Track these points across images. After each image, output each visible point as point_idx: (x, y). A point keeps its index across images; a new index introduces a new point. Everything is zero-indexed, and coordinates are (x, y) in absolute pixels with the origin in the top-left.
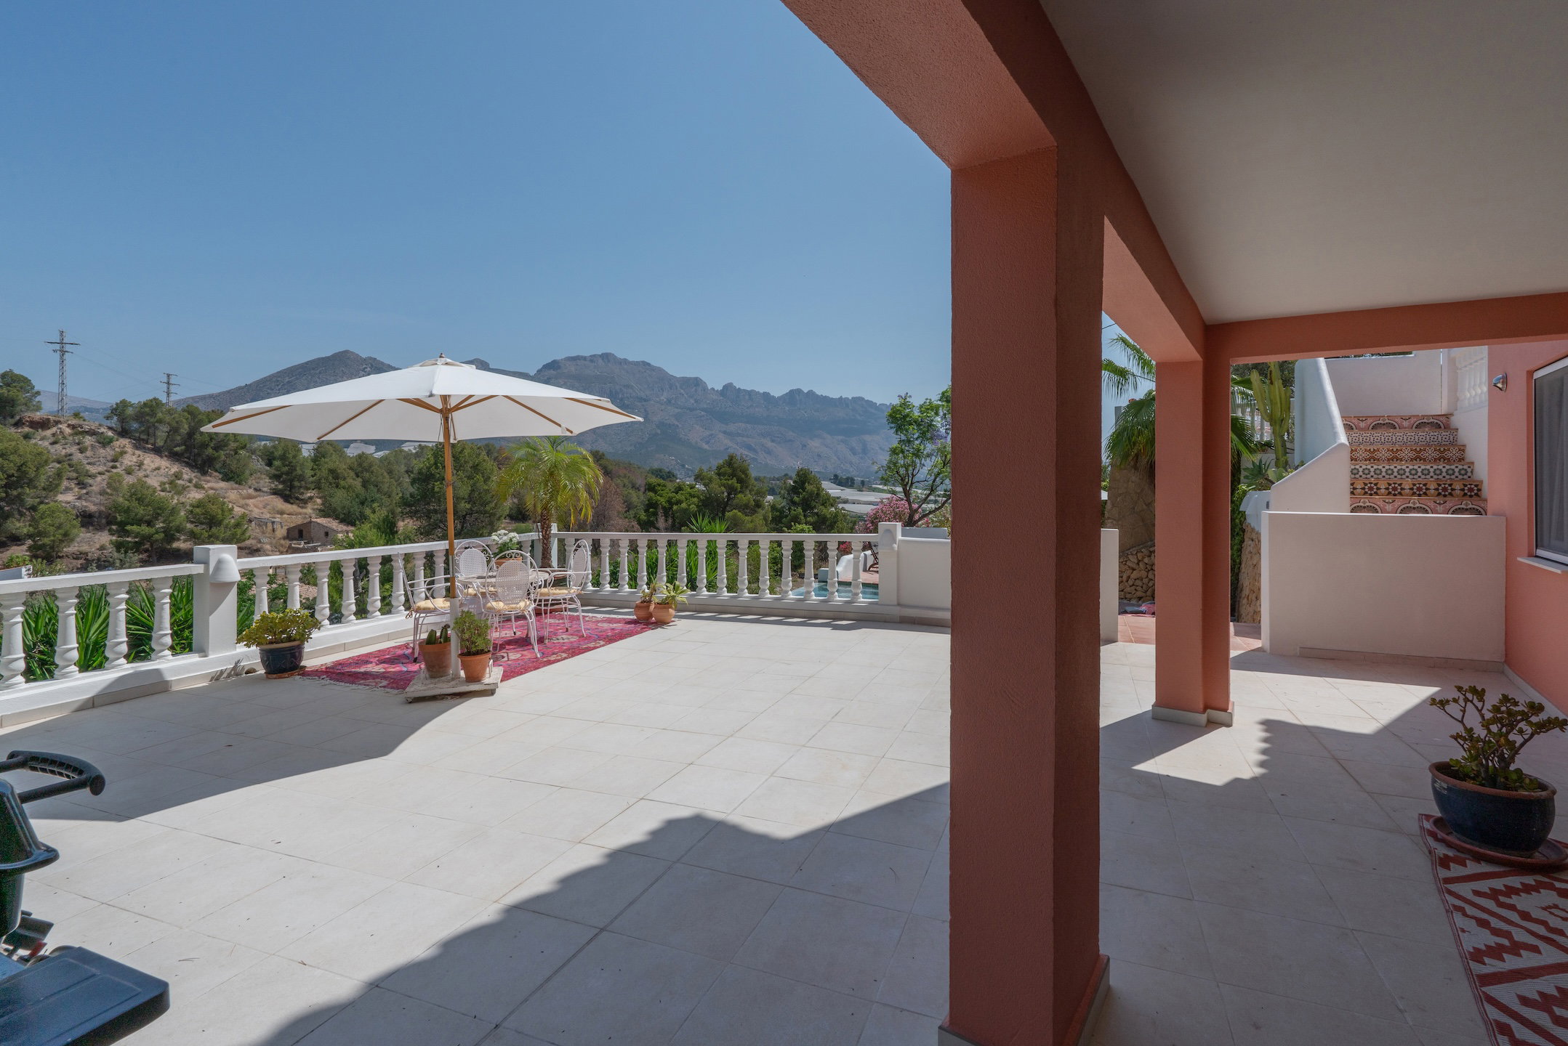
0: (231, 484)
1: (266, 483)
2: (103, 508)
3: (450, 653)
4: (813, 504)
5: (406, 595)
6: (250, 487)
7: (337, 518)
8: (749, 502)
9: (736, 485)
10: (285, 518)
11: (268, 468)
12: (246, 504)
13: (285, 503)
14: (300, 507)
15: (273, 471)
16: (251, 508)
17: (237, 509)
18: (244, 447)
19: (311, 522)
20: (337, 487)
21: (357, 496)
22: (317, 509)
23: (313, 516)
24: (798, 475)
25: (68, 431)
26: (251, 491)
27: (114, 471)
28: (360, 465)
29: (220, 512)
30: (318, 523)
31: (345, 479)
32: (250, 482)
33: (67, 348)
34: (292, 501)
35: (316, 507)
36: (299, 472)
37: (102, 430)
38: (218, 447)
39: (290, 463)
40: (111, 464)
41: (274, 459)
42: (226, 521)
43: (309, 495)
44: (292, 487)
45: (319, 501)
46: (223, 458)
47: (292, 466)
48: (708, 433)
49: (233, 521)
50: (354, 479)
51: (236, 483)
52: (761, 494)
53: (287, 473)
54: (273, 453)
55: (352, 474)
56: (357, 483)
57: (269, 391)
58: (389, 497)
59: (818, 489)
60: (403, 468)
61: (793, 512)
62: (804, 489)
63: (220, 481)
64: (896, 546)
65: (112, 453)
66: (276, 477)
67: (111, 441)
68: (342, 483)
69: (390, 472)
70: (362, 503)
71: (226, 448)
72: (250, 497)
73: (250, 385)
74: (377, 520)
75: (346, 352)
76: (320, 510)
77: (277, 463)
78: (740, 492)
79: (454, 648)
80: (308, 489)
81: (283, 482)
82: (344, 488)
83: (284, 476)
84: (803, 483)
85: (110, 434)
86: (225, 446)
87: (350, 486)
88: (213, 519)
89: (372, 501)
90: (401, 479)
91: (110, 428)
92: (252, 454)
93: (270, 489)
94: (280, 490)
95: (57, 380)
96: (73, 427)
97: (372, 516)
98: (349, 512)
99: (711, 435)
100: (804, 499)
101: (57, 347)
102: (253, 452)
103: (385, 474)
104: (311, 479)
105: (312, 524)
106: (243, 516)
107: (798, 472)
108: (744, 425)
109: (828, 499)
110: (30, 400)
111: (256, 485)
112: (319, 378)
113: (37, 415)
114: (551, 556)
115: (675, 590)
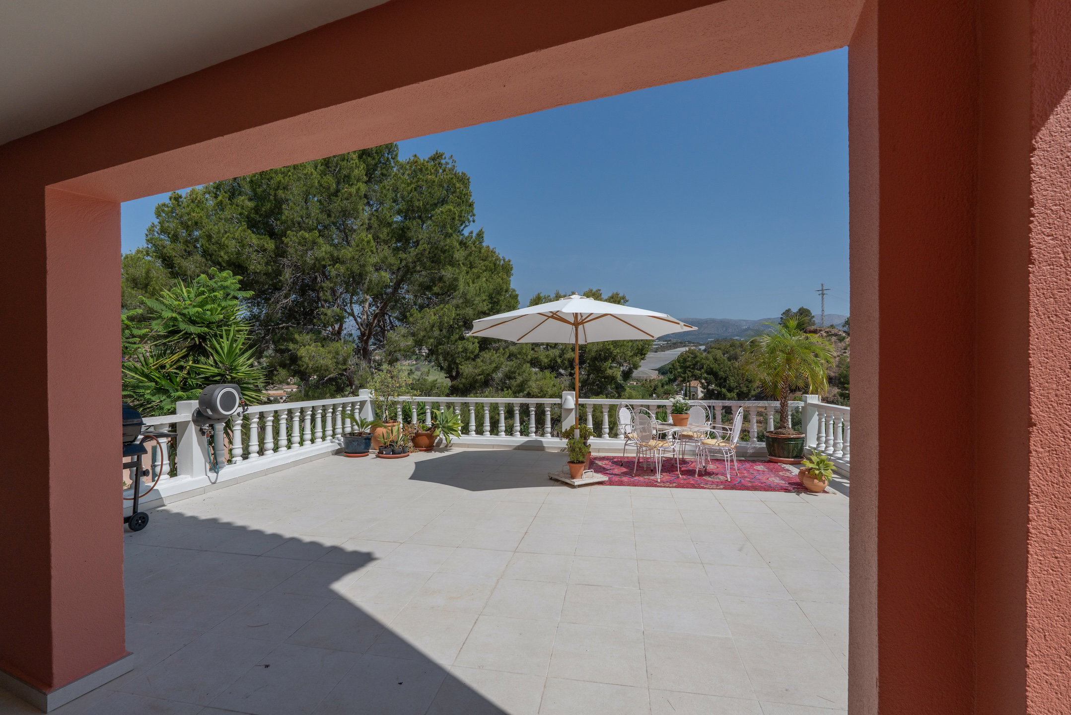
2: (837, 375)
25: (825, 334)
27: (845, 354)
33: (825, 292)
37: (840, 333)
40: (843, 351)
65: (844, 345)
67: (844, 338)
85: (844, 335)
91: (844, 332)
95: (820, 309)
96: (827, 332)
101: (820, 292)
110: (810, 320)
113: (812, 328)
114: (788, 420)
115: (818, 464)
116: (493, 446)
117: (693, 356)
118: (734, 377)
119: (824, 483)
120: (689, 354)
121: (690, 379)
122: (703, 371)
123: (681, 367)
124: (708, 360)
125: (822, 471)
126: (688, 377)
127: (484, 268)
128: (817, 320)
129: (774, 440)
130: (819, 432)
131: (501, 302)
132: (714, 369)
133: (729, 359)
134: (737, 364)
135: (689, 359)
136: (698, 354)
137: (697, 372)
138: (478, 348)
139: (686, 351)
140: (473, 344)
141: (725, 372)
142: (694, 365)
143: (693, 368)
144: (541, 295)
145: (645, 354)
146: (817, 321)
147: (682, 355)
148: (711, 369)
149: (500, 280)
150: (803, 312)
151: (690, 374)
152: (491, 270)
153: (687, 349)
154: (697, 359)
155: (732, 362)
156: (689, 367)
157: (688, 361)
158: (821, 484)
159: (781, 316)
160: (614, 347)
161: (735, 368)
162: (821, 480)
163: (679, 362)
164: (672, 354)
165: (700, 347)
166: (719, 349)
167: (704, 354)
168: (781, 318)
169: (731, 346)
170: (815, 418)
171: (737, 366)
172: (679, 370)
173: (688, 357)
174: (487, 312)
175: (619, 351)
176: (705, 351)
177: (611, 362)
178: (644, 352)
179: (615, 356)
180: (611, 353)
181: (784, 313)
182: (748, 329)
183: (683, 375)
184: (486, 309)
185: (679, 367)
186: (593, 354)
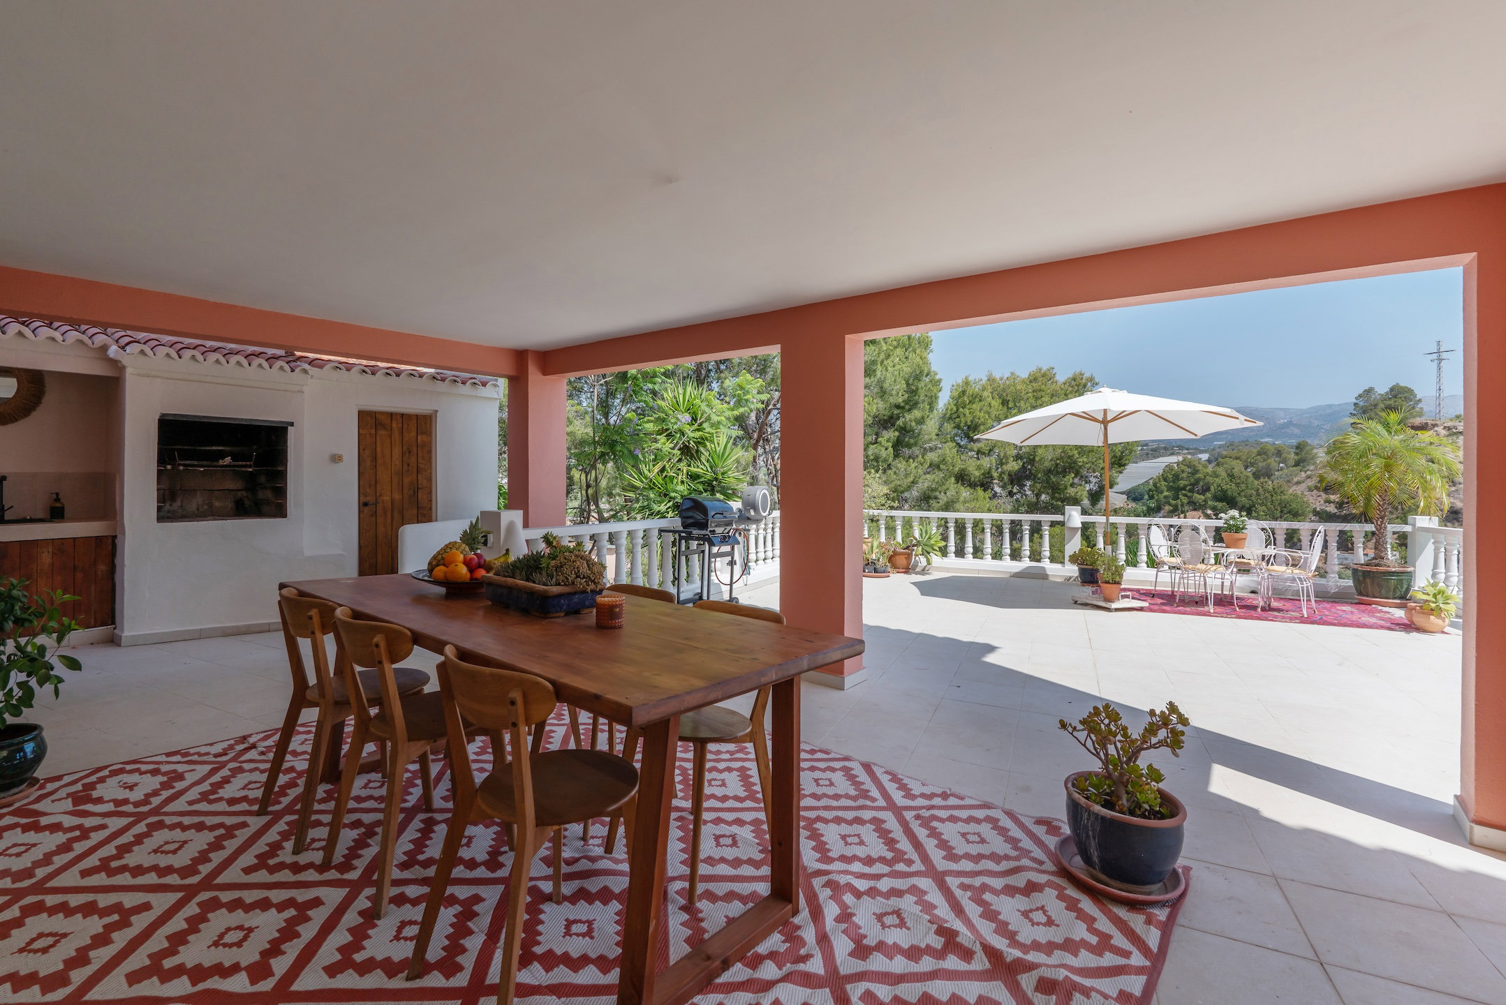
33: (1444, 355)
95: (1435, 386)
96: (1447, 428)
101: (1435, 356)
110: (1413, 407)
113: (1417, 421)
114: (1386, 549)
115: (1435, 596)
116: (979, 571)
117: (1190, 470)
118: (1266, 506)
119: (1444, 621)
120: (1183, 467)
121: (1186, 508)
122: (1209, 495)
123: (1170, 488)
124: (1217, 476)
125: (1441, 606)
126: (1182, 505)
127: (895, 343)
128: (1427, 407)
129: (1366, 574)
130: (1435, 566)
131: (920, 390)
132: (1229, 493)
133: (1256, 476)
134: (1270, 485)
135: (1185, 475)
136: (1200, 467)
137: (1199, 498)
138: (892, 456)
139: (1178, 463)
140: (886, 449)
141: (1249, 497)
142: (1193, 485)
143: (1190, 491)
144: (970, 379)
145: (1124, 465)
146: (1426, 409)
147: (1169, 467)
148: (1224, 492)
149: (918, 359)
150: (1400, 393)
151: (1185, 500)
152: (904, 346)
153: (1180, 458)
154: (1197, 476)
155: (1262, 480)
156: (1184, 489)
157: (1182, 479)
158: (1440, 622)
159: (1355, 401)
160: (1079, 453)
161: (1266, 491)
162: (1439, 616)
163: (1165, 480)
164: (1151, 468)
165: (1200, 456)
166: (1237, 458)
167: (1210, 469)
168: (1355, 404)
169: (1259, 454)
170: (1430, 547)
171: (1270, 488)
172: (1166, 493)
173: (1183, 471)
174: (902, 404)
175: (1085, 460)
176: (1209, 461)
177: (1073, 475)
178: (1123, 462)
179: (1080, 467)
180: (1075, 462)
181: (1360, 396)
182: (1290, 423)
183: (1173, 502)
184: (900, 400)
185: (1166, 489)
186: (1047, 464)
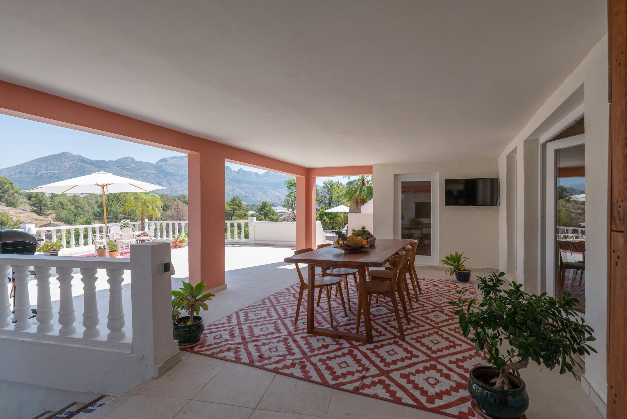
0: (11, 208)
1: (28, 207)
3: (106, 252)
4: (268, 214)
5: (93, 240)
6: (20, 209)
7: (63, 221)
8: (242, 214)
9: (236, 207)
10: (38, 222)
11: (29, 201)
12: (18, 216)
13: (38, 216)
14: (45, 217)
15: (31, 202)
16: (21, 218)
17: (14, 218)
18: (17, 192)
19: (51, 223)
20: (63, 209)
21: (73, 212)
22: (53, 218)
23: (52, 221)
24: (262, 204)
26: (21, 211)
28: (74, 200)
29: (6, 219)
30: (54, 224)
31: (66, 206)
32: (20, 207)
34: (41, 215)
35: (53, 217)
36: (44, 203)
38: (4, 192)
39: (40, 199)
41: (32, 197)
42: (9, 223)
43: (49, 212)
44: (41, 209)
45: (54, 215)
46: (6, 197)
47: (41, 200)
48: (232, 188)
49: (12, 223)
50: (71, 206)
51: (13, 207)
52: (247, 211)
53: (38, 203)
54: (31, 195)
55: (70, 204)
56: (73, 207)
57: (28, 168)
58: (88, 213)
59: (270, 209)
60: (94, 201)
61: (260, 217)
62: (265, 209)
63: (5, 207)
64: (253, 224)
66: (33, 205)
68: (65, 207)
69: (88, 203)
70: (75, 215)
71: (8, 193)
72: (20, 213)
73: (18, 166)
74: (82, 221)
75: (66, 152)
76: (55, 219)
77: (33, 199)
78: (238, 210)
79: (107, 250)
80: (49, 210)
81: (36, 207)
82: (66, 209)
83: (37, 204)
84: (264, 207)
86: (7, 192)
87: (69, 209)
88: (3, 222)
89: (80, 215)
90: (94, 206)
92: (21, 195)
93: (30, 210)
94: (35, 210)
97: (80, 220)
98: (69, 219)
99: (234, 188)
100: (265, 213)
102: (21, 194)
103: (86, 204)
104: (50, 206)
105: (51, 224)
106: (18, 221)
107: (262, 203)
108: (247, 185)
109: (274, 213)
111: (23, 208)
112: (53, 163)
